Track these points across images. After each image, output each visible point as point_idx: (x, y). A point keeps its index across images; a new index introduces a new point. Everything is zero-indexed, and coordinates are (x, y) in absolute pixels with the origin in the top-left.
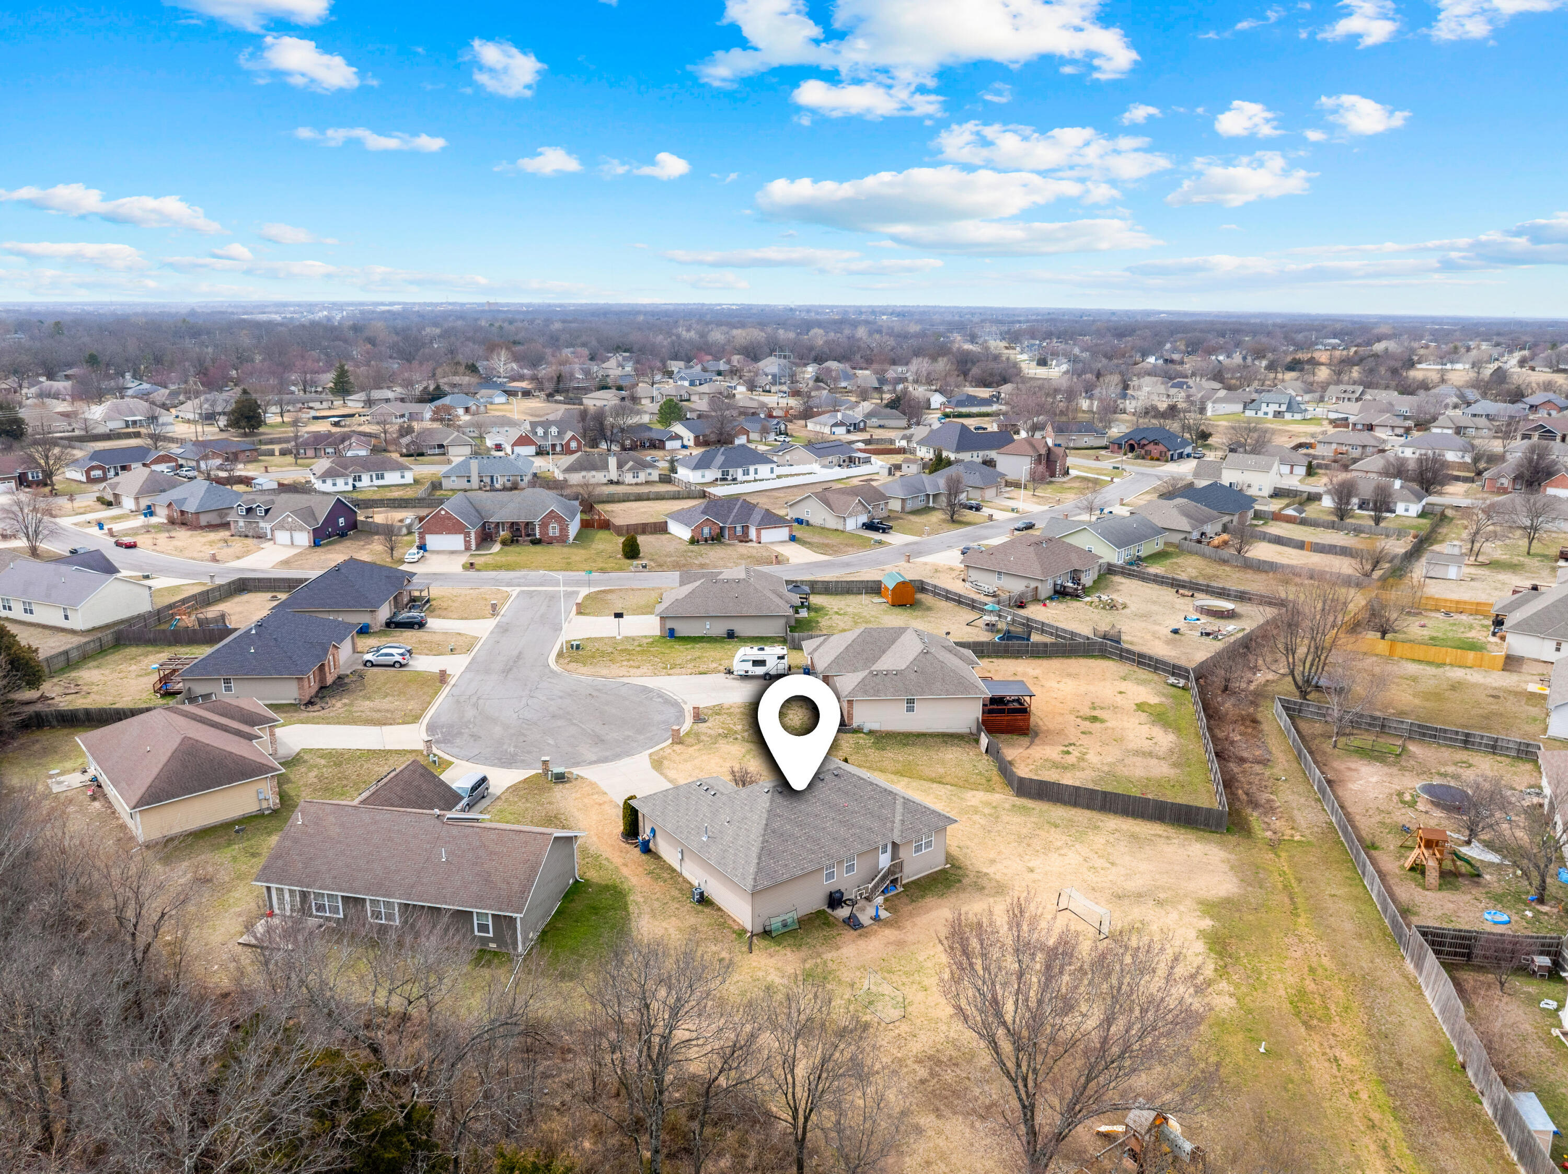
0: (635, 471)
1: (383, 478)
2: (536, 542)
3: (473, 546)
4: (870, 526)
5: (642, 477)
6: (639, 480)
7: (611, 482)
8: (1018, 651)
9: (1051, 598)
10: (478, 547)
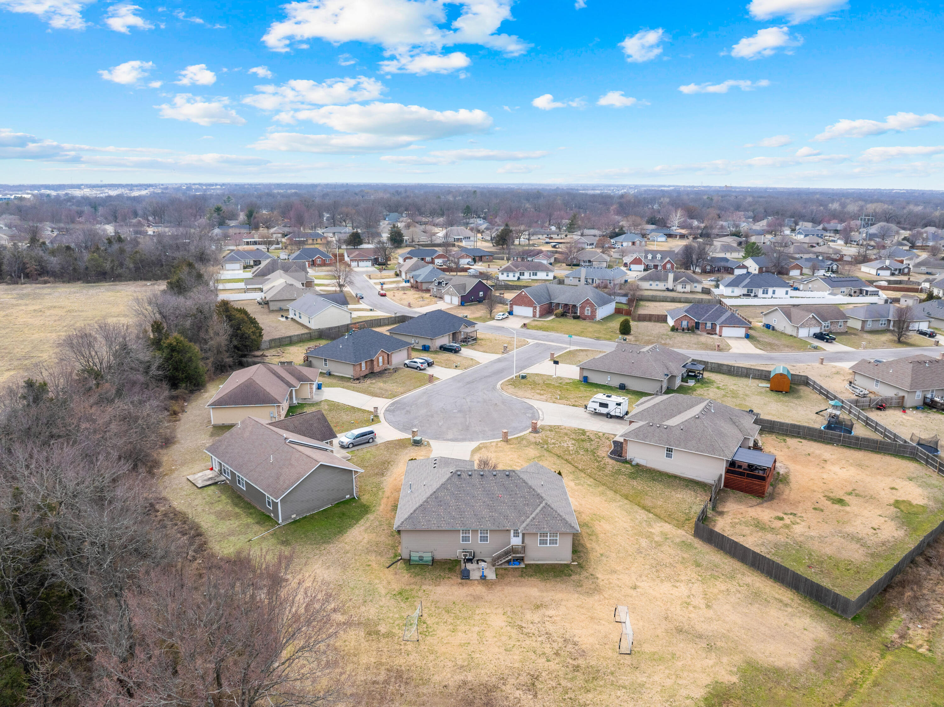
0: (684, 284)
1: (536, 275)
2: (576, 318)
3: (538, 315)
4: (820, 337)
5: (688, 288)
6: (686, 290)
7: (668, 290)
8: (831, 439)
9: (916, 408)
10: (541, 316)
